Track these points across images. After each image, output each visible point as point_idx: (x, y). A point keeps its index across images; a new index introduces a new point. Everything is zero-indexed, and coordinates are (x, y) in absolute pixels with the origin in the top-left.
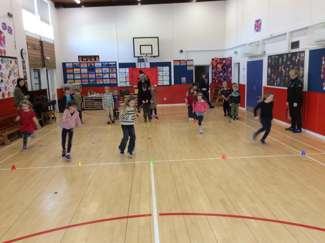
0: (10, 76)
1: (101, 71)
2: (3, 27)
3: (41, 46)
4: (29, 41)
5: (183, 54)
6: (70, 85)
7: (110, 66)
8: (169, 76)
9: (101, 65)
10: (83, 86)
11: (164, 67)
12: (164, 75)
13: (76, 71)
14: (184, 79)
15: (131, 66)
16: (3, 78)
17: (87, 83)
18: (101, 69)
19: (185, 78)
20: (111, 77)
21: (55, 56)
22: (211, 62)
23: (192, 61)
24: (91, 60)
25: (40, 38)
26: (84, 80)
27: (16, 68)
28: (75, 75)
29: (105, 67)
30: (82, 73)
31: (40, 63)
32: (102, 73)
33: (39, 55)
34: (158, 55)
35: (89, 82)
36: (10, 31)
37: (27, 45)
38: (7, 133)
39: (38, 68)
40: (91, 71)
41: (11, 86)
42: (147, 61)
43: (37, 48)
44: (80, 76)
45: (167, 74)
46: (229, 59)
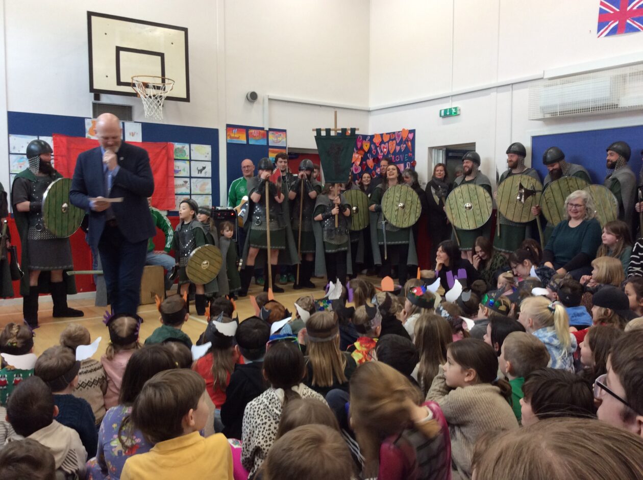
8: (210, 180)
12: (195, 174)
23: (282, 134)
34: (184, 96)
45: (206, 173)
46: (392, 136)
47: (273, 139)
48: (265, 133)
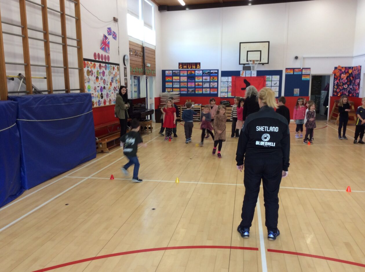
0: (112, 83)
1: (201, 80)
2: (108, 32)
3: (142, 52)
4: (132, 47)
5: (298, 61)
6: (168, 94)
7: (211, 75)
8: (278, 87)
9: (202, 74)
10: (181, 95)
11: (273, 76)
12: (273, 85)
13: (176, 80)
14: (297, 91)
15: (235, 74)
16: (106, 85)
17: (186, 92)
18: (202, 77)
19: (299, 89)
20: (211, 86)
21: (155, 63)
22: (332, 72)
23: (308, 70)
24: (192, 68)
25: (143, 44)
26: (183, 89)
27: (118, 74)
28: (174, 83)
29: (205, 75)
30: (181, 81)
31: (141, 70)
32: (202, 82)
33: (140, 62)
34: (267, 62)
35: (188, 91)
36: (115, 37)
37: (130, 51)
38: (107, 141)
39: (139, 76)
40: (190, 79)
41: (112, 93)
42: (253, 70)
43: (139, 55)
44: (179, 85)
45: (277, 85)
47: (304, 72)
48: (301, 70)
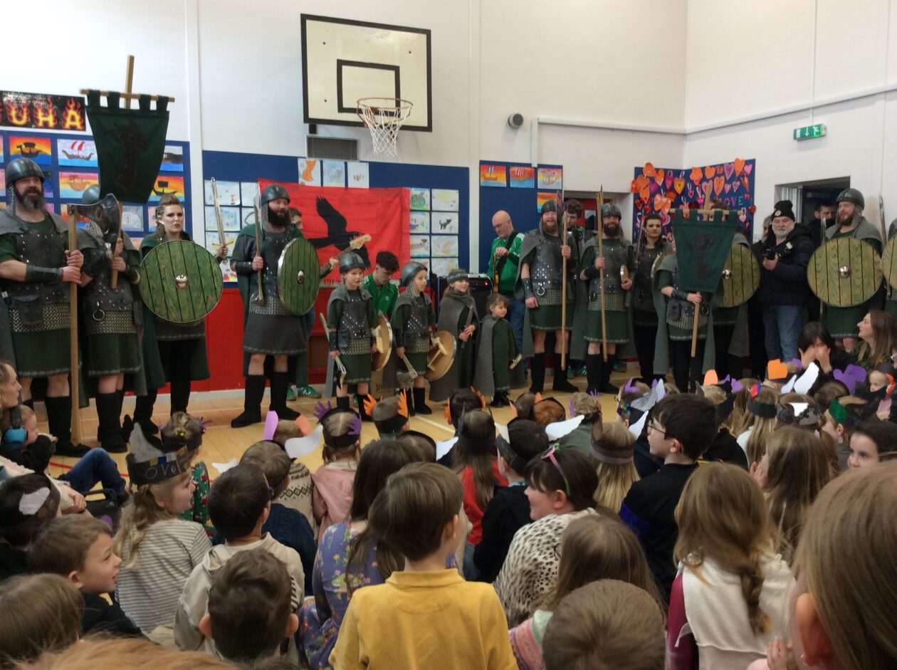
8: (456, 238)
12: (436, 229)
15: (273, 171)
18: (95, 176)
22: (630, 183)
23: (557, 172)
24: (32, 122)
34: (425, 124)
45: (451, 228)
46: (720, 170)
47: (543, 180)
48: (533, 171)
